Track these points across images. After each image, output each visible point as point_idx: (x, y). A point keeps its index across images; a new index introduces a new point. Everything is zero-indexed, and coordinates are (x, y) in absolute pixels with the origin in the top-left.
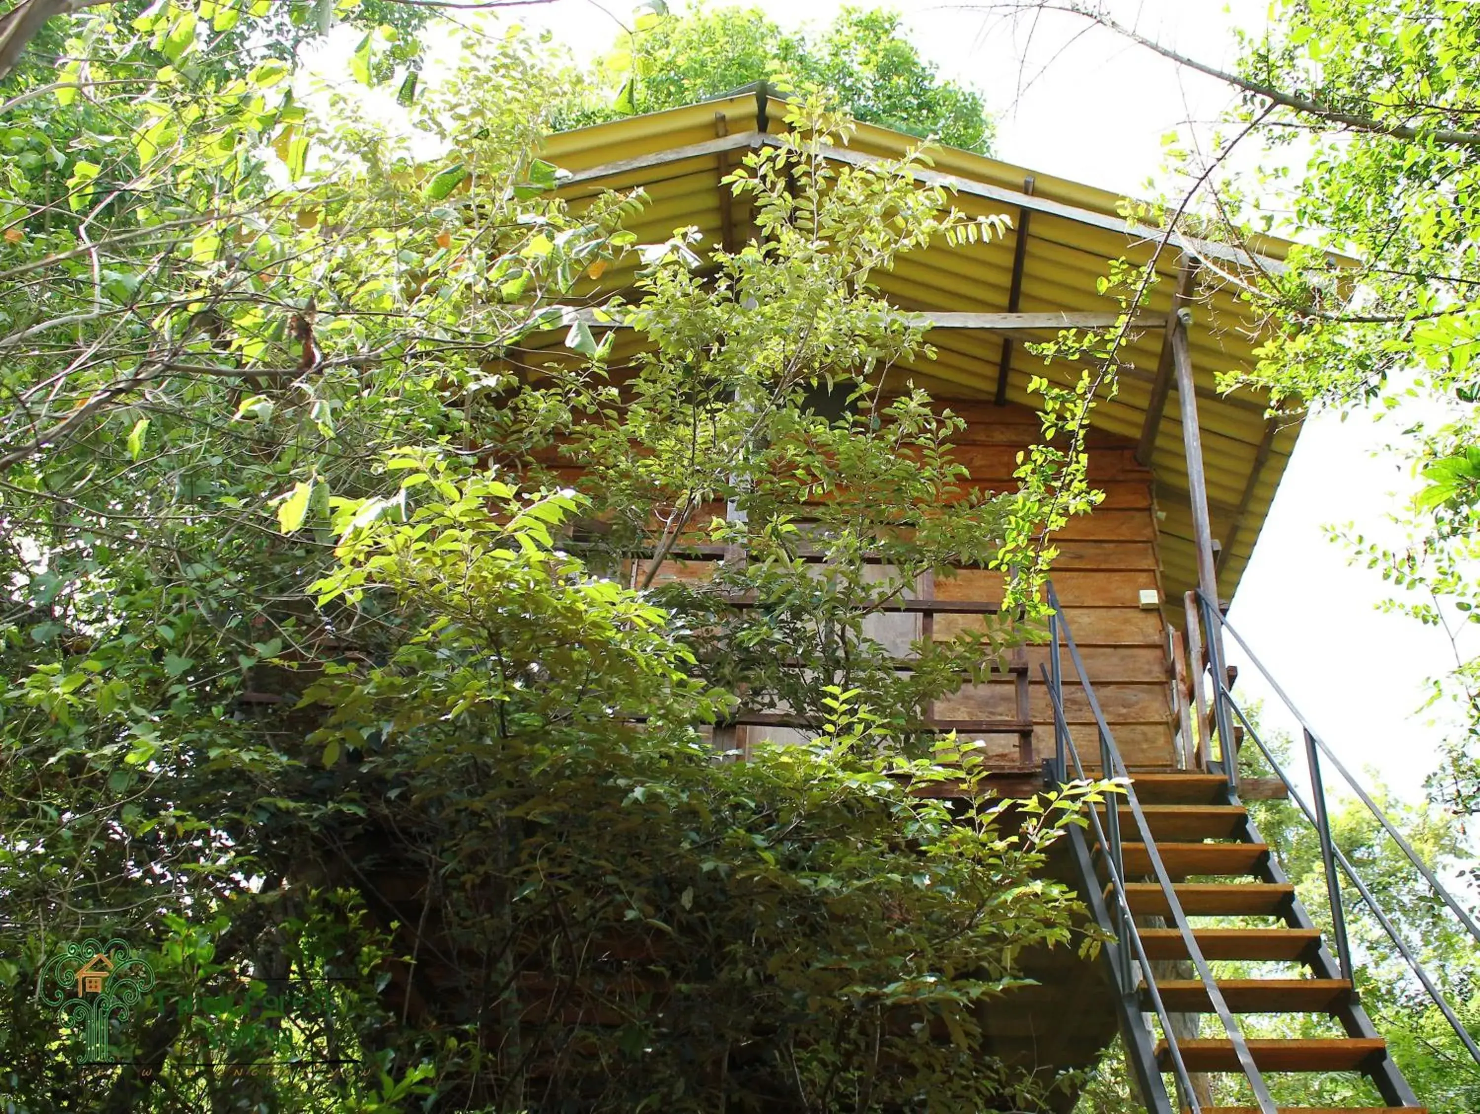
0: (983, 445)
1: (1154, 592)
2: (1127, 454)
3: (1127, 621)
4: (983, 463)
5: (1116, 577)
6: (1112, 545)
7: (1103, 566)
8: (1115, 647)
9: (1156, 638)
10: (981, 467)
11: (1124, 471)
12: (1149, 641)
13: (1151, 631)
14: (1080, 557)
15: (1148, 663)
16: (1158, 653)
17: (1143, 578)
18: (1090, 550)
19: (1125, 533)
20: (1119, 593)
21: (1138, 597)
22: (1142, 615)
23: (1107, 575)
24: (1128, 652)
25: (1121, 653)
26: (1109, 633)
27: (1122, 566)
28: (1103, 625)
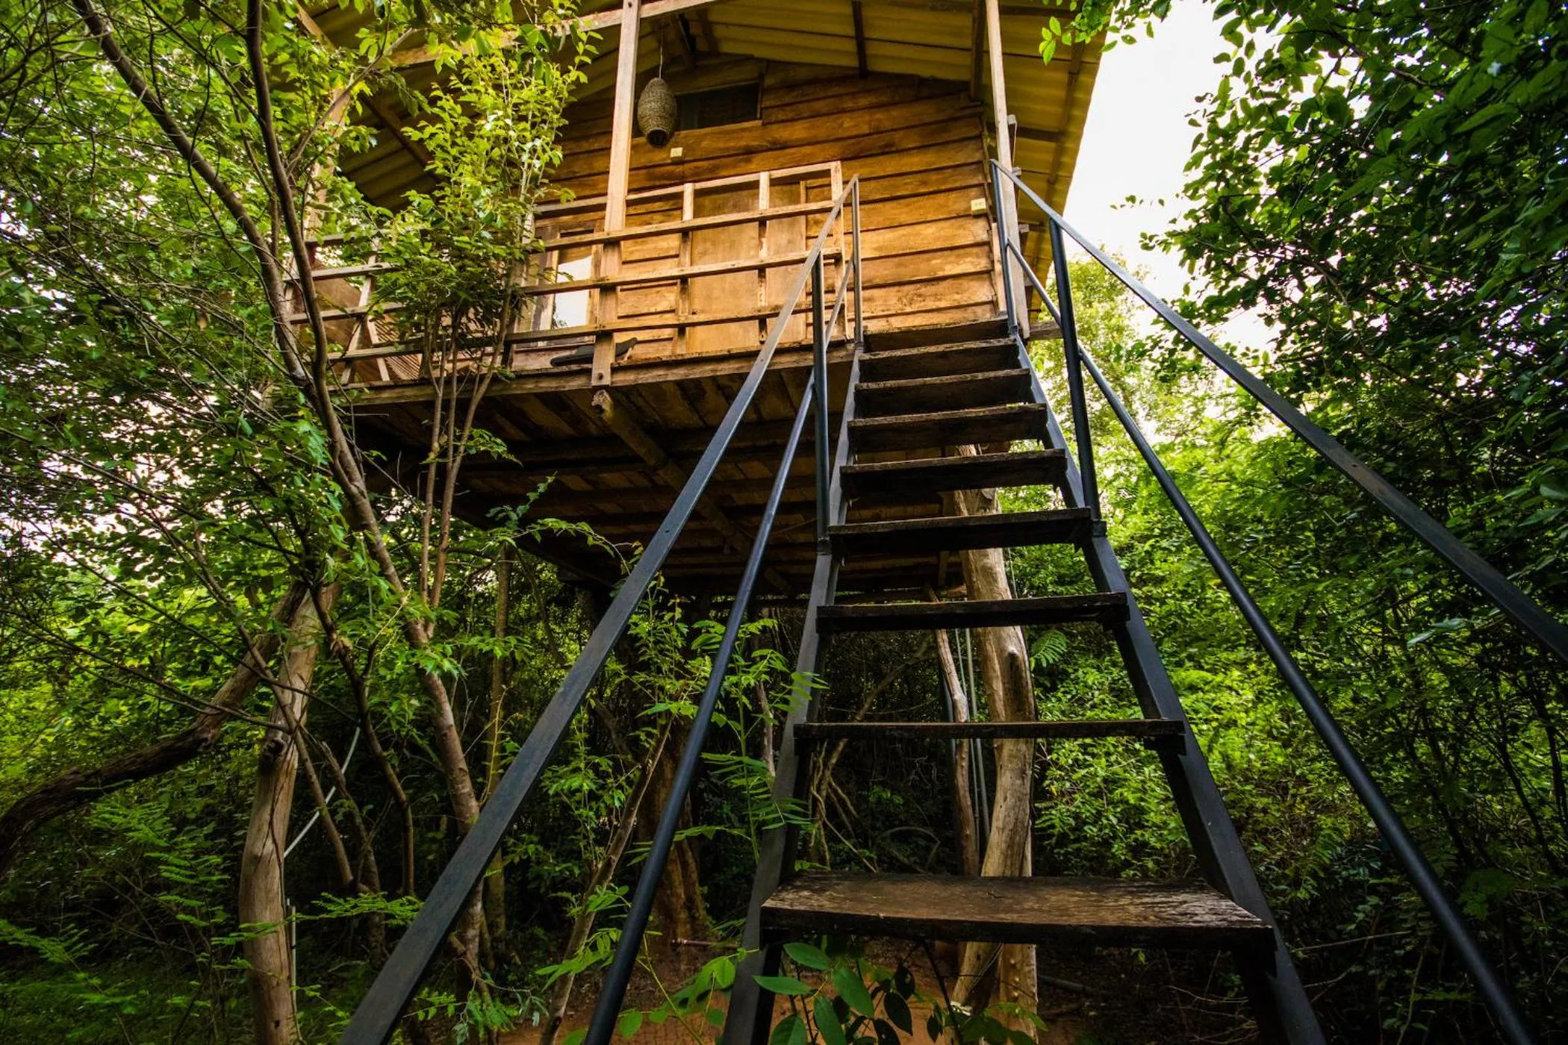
0: (852, 110)
1: (983, 200)
3: (961, 227)
5: (954, 195)
6: (950, 170)
7: (943, 188)
8: (951, 249)
9: (983, 237)
11: (962, 109)
12: (979, 239)
13: (980, 232)
14: (924, 183)
15: (979, 257)
16: (986, 248)
17: (974, 192)
18: (933, 176)
19: (960, 159)
20: (957, 206)
21: (970, 207)
22: (973, 221)
23: (946, 194)
24: (961, 251)
25: (957, 252)
26: (946, 238)
27: (958, 185)
28: (942, 233)
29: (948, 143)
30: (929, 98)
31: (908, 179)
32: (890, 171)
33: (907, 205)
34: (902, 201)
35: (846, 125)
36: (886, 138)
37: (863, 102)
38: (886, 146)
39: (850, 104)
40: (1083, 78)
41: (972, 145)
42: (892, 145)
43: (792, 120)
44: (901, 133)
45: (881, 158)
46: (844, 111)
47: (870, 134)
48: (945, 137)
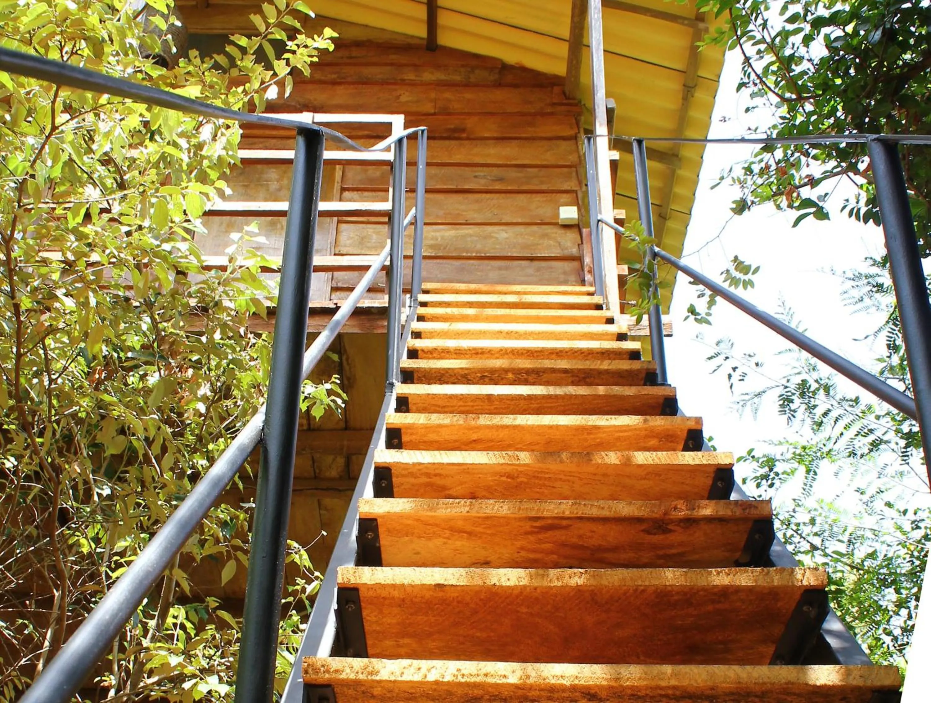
0: (412, 84)
1: (575, 209)
2: (556, 89)
3: (545, 236)
4: (410, 99)
5: (538, 198)
6: (535, 170)
7: (525, 188)
8: (532, 259)
9: (574, 251)
10: (407, 102)
11: (554, 104)
12: (567, 253)
13: (569, 244)
14: (501, 180)
15: (565, 273)
16: (576, 264)
17: (564, 198)
18: (513, 174)
19: (549, 158)
20: (541, 211)
21: (558, 214)
22: (561, 231)
23: (529, 195)
24: (543, 264)
25: (536, 263)
26: (525, 247)
27: (544, 187)
28: (520, 240)
29: (533, 139)
30: (515, 86)
31: (481, 172)
32: (458, 158)
33: (477, 201)
34: (471, 196)
35: (403, 99)
36: (453, 123)
37: (428, 76)
38: (455, 130)
39: (410, 76)
40: (699, 95)
41: (564, 146)
42: (463, 130)
43: (334, 83)
44: (475, 119)
45: (447, 142)
46: (403, 83)
47: (434, 114)
48: (530, 132)
